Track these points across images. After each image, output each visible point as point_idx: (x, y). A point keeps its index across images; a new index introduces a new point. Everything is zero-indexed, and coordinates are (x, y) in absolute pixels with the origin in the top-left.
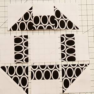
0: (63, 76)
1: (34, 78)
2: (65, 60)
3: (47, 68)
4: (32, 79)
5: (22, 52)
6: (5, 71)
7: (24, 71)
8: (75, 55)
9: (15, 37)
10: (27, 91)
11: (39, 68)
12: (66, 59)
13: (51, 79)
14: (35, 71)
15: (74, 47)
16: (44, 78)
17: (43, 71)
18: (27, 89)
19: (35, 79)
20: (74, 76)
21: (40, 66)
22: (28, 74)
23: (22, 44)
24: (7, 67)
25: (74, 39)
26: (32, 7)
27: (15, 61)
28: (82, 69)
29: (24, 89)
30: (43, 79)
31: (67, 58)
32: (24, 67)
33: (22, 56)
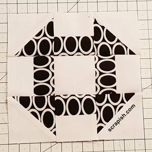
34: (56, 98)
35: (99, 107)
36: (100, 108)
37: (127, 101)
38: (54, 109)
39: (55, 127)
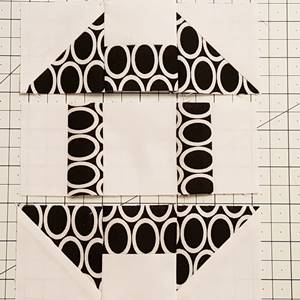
6: (37, 223)
8: (210, 173)
24: (44, 208)
26: (103, 16)
34: (176, 76)
35: (99, 59)
36: (97, 57)
37: (48, 70)
38: (180, 58)
39: (178, 26)
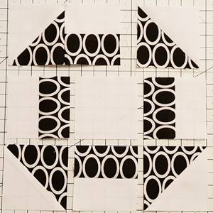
0: (145, 172)
1: (79, 174)
2: (151, 135)
3: (110, 152)
4: (75, 175)
5: (56, 115)
7: (59, 156)
9: (40, 79)
10: (64, 203)
11: (92, 152)
12: (155, 135)
13: (119, 177)
14: (82, 159)
15: (174, 107)
16: (104, 175)
17: (101, 159)
18: (65, 197)
19: (82, 176)
20: (171, 174)
21: (96, 147)
22: (66, 165)
23: (56, 97)
25: (173, 88)
27: (40, 134)
28: (190, 157)
29: (58, 197)
30: (101, 176)
31: (155, 131)
32: (59, 148)
33: (56, 124)
36: (59, 41)
